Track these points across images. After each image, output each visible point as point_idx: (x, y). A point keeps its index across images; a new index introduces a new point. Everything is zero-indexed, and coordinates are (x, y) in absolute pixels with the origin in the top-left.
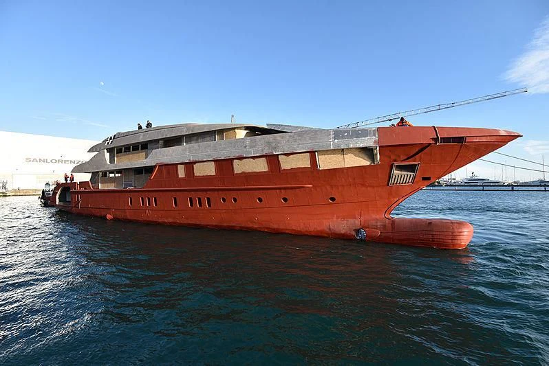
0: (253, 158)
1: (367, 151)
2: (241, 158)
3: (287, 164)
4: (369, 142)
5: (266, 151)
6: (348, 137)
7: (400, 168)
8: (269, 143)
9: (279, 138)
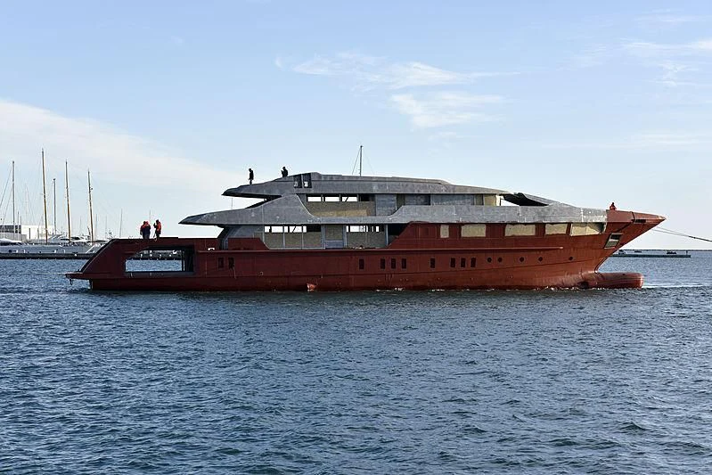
0: (525, 224)
1: (600, 225)
2: (514, 224)
3: (549, 231)
4: (603, 219)
5: (537, 220)
6: (591, 215)
7: (614, 237)
8: (539, 213)
9: (546, 210)
